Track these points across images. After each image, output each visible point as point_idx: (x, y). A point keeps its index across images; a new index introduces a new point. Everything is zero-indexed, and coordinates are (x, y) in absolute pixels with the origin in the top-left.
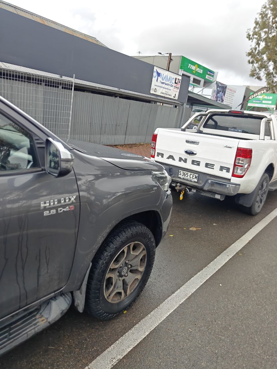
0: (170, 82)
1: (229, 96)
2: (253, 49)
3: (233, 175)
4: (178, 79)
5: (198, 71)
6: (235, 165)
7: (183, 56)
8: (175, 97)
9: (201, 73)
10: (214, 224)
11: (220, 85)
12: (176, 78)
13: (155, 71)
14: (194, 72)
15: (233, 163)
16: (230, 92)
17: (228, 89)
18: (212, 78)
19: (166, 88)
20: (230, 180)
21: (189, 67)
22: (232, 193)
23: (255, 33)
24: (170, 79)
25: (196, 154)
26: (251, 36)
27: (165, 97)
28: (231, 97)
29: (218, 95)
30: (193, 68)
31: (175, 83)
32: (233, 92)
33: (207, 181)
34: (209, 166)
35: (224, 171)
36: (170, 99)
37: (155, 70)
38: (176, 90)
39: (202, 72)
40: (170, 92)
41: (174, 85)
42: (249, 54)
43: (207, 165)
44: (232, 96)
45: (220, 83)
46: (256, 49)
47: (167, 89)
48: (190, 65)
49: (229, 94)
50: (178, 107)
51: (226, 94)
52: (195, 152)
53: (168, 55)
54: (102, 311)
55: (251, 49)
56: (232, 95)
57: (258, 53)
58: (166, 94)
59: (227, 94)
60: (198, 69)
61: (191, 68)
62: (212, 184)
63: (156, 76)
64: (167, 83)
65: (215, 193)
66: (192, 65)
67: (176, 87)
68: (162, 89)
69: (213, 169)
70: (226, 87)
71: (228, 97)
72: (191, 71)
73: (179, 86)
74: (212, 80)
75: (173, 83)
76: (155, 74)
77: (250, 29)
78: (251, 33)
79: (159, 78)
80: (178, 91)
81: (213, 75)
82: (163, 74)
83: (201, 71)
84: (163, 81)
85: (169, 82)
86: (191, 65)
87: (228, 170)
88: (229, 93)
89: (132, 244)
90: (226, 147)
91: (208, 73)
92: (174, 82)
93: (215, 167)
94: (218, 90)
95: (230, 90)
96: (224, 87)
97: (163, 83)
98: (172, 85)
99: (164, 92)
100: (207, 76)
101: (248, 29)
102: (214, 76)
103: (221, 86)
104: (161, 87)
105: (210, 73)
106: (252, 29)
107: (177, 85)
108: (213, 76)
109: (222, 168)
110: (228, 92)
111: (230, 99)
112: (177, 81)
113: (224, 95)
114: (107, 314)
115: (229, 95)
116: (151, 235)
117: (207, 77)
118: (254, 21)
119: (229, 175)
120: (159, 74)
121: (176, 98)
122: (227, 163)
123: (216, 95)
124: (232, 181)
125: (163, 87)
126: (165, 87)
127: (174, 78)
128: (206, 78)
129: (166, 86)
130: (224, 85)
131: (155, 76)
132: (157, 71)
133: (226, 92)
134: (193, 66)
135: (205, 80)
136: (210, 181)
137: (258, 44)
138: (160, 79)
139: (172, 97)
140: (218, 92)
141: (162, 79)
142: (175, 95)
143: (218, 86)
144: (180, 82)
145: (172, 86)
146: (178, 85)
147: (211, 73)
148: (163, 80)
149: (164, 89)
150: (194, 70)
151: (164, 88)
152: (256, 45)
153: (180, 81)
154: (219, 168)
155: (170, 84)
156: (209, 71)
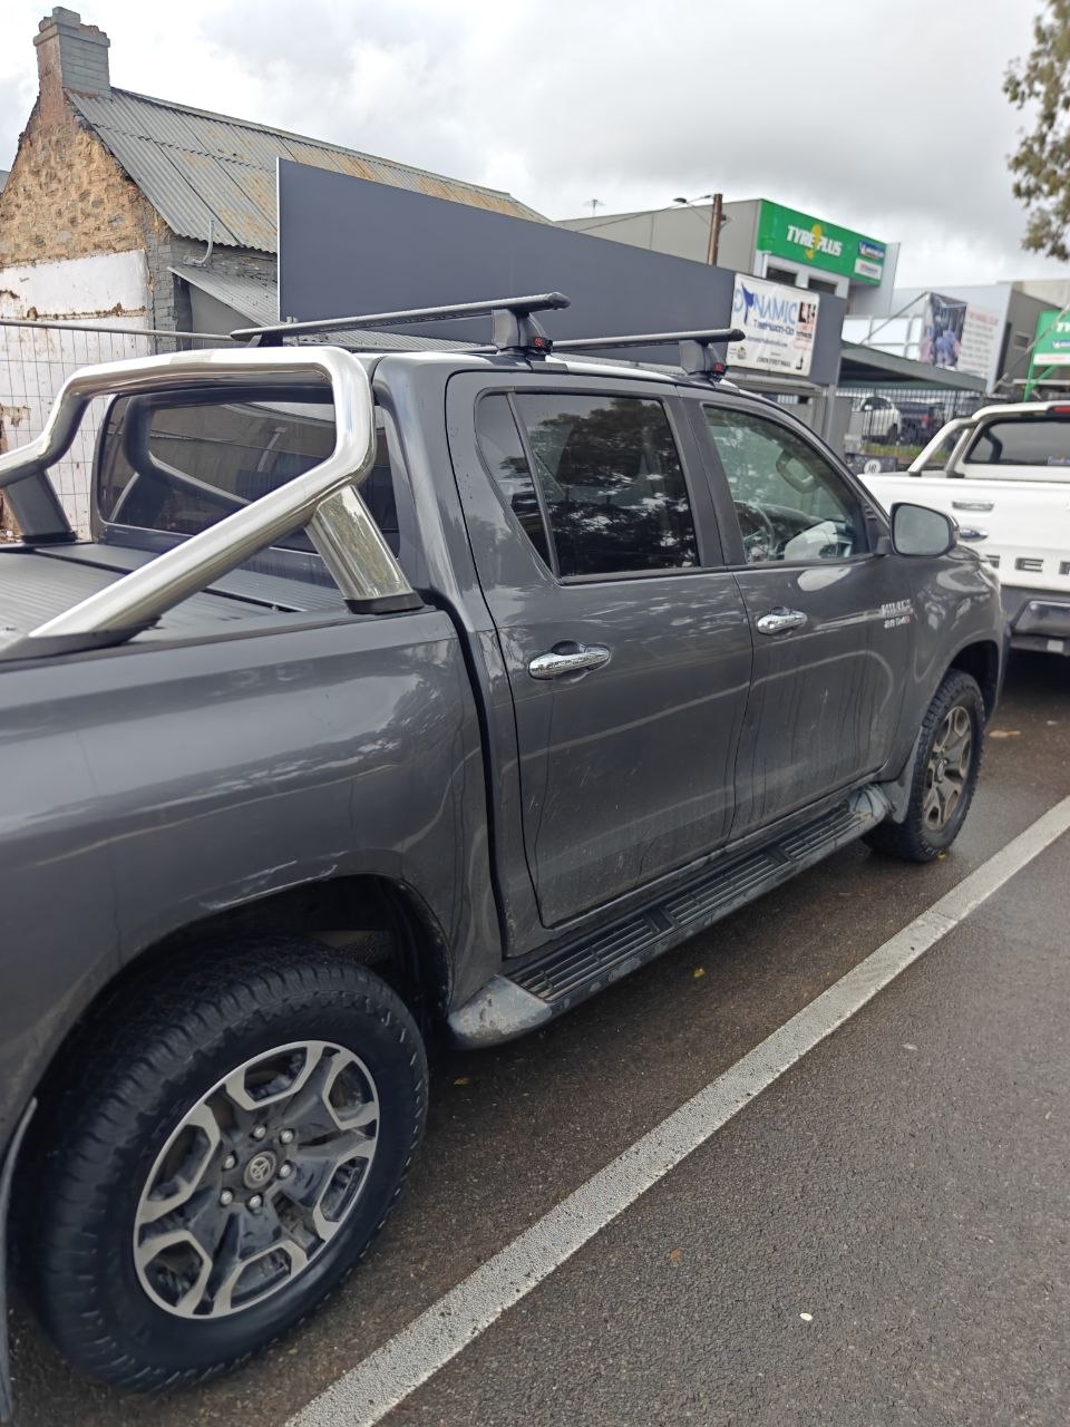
0: (785, 321)
1: (976, 342)
2: (1029, 142)
4: (809, 306)
5: (824, 250)
7: (764, 201)
8: (799, 368)
9: (838, 254)
11: (944, 305)
12: (802, 305)
13: (738, 291)
14: (810, 254)
16: (978, 327)
17: (972, 315)
18: (878, 267)
19: (772, 342)
21: (789, 238)
23: (1036, 73)
24: (781, 311)
25: (985, 537)
26: (1024, 87)
27: (769, 373)
28: (981, 342)
29: (939, 340)
30: (805, 238)
31: (801, 319)
32: (988, 326)
33: (1026, 605)
34: (1026, 567)
36: (787, 376)
37: (738, 286)
38: (802, 343)
39: (839, 250)
40: (785, 354)
41: (798, 326)
42: (1018, 163)
43: (1021, 564)
44: (984, 339)
45: (944, 298)
46: (1042, 139)
47: (778, 344)
48: (792, 228)
49: (978, 334)
50: (811, 401)
51: (965, 336)
52: (983, 533)
53: (710, 202)
55: (1024, 144)
56: (986, 336)
57: (1052, 152)
58: (775, 362)
59: (970, 332)
60: (825, 240)
61: (796, 241)
63: (741, 307)
64: (776, 322)
65: (1045, 636)
66: (800, 227)
67: (805, 335)
68: (761, 345)
69: (1040, 571)
70: (965, 309)
71: (975, 346)
72: (796, 252)
73: (811, 328)
74: (877, 276)
75: (793, 323)
76: (739, 300)
77: (1018, 59)
78: (1021, 74)
79: (751, 309)
80: (811, 345)
81: (881, 255)
82: (763, 298)
83: (835, 248)
84: (763, 321)
85: (782, 319)
86: (797, 230)
88: (973, 329)
91: (863, 251)
92: (795, 316)
93: (1044, 566)
95: (982, 318)
96: (956, 310)
97: (763, 326)
98: (792, 326)
99: (767, 355)
100: (859, 263)
101: (1011, 62)
102: (887, 262)
103: (945, 309)
104: (758, 340)
105: (869, 250)
106: (1026, 59)
107: (805, 328)
108: (881, 261)
110: (971, 325)
111: (978, 350)
112: (805, 314)
113: (959, 339)
115: (973, 337)
117: (859, 266)
118: (1031, 30)
120: (750, 299)
121: (805, 371)
123: (931, 343)
125: (765, 337)
126: (770, 339)
127: (795, 305)
128: (858, 269)
129: (774, 336)
130: (958, 302)
131: (738, 306)
132: (745, 290)
133: (966, 327)
134: (805, 232)
135: (852, 280)
136: (1034, 606)
137: (1049, 117)
138: (754, 313)
139: (792, 370)
140: (938, 332)
141: (761, 312)
142: (802, 361)
143: (937, 311)
144: (813, 315)
145: (790, 332)
146: (809, 326)
147: (875, 250)
148: (762, 314)
149: (768, 346)
150: (809, 249)
151: (767, 342)
152: (1040, 126)
153: (816, 312)
154: (1058, 567)
155: (785, 326)
156: (864, 243)
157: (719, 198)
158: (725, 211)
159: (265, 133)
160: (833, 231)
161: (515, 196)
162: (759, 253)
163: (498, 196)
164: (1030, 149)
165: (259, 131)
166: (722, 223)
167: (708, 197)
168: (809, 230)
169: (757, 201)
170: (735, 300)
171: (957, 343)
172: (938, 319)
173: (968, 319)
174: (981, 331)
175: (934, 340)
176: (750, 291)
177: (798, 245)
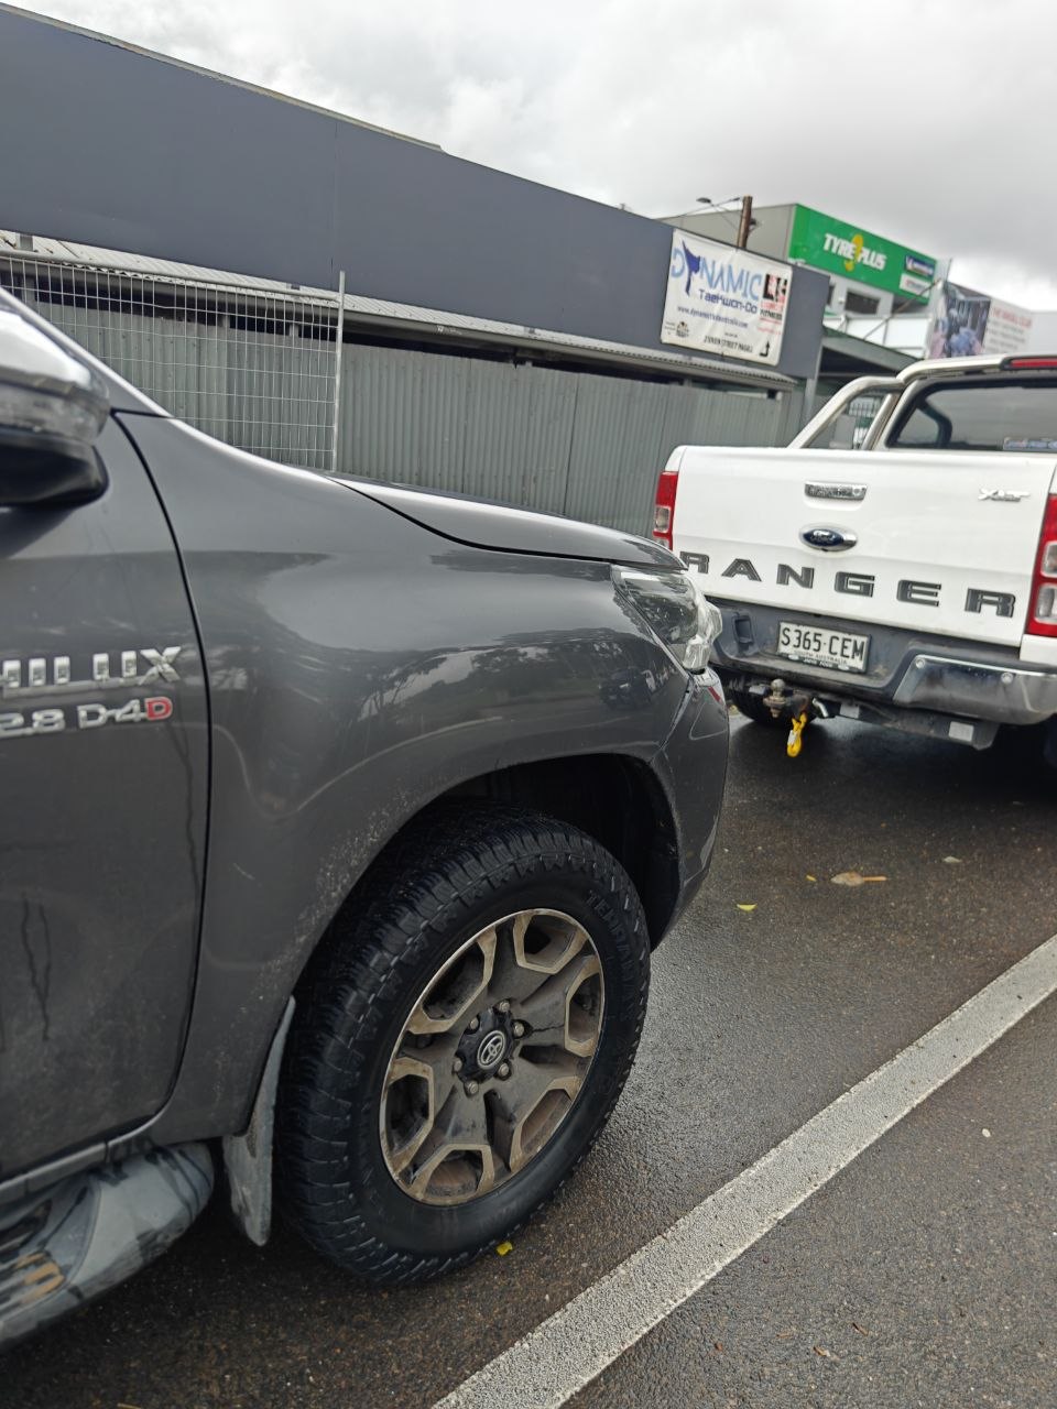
0: (745, 295)
3: (1032, 628)
4: (779, 280)
5: (865, 262)
6: (1038, 580)
7: (799, 206)
8: (766, 355)
9: (881, 267)
10: (949, 859)
11: (961, 297)
12: (768, 277)
13: (677, 251)
14: (850, 266)
15: (1030, 571)
16: (1005, 327)
17: (998, 312)
18: (926, 284)
19: (726, 320)
20: (1015, 650)
21: (826, 247)
22: (1029, 707)
24: (741, 282)
25: (851, 544)
27: (723, 358)
28: (1009, 345)
29: (955, 338)
30: (845, 248)
31: (767, 295)
32: (1018, 326)
33: (908, 661)
34: (914, 596)
35: (989, 611)
36: (748, 363)
37: (677, 245)
38: (769, 324)
39: (883, 263)
40: (743, 336)
41: (762, 303)
43: (906, 590)
44: (1013, 342)
45: (960, 288)
47: (733, 322)
48: (829, 237)
49: (1004, 335)
50: (779, 396)
51: (988, 336)
52: (847, 537)
53: (739, 206)
54: (377, 1242)
56: (1016, 339)
58: (730, 344)
59: (994, 332)
60: (866, 251)
61: (834, 250)
62: (934, 675)
63: (682, 271)
64: (731, 295)
65: (945, 714)
66: (839, 237)
67: (772, 315)
68: (710, 322)
69: (936, 604)
70: (988, 305)
71: (1000, 348)
72: (835, 264)
73: (781, 307)
74: (925, 294)
75: (756, 298)
76: (678, 262)
79: (696, 276)
80: (780, 328)
81: (930, 271)
82: (714, 263)
83: (878, 261)
84: (713, 292)
85: (740, 291)
86: (835, 239)
87: (1005, 604)
88: (1000, 329)
89: (522, 919)
90: (995, 498)
91: (910, 265)
92: (759, 290)
93: (942, 596)
94: (951, 319)
95: (1007, 316)
96: (977, 305)
97: (713, 298)
98: (754, 303)
99: (718, 335)
100: (905, 278)
102: (936, 275)
103: (963, 302)
104: (705, 315)
105: (916, 265)
107: (772, 306)
108: (929, 278)
109: (975, 600)
110: (996, 323)
112: (772, 289)
113: (981, 337)
114: (401, 1256)
115: (1000, 338)
116: (618, 880)
117: (906, 282)
119: (1009, 630)
120: (694, 263)
121: (773, 358)
122: (998, 575)
123: (943, 341)
124: (1025, 656)
125: (715, 313)
126: (723, 315)
127: (758, 277)
128: (902, 286)
129: (728, 312)
130: (980, 295)
131: (677, 270)
132: (687, 252)
133: (989, 326)
134: (844, 242)
135: (896, 295)
136: (921, 662)
138: (699, 281)
139: (754, 356)
140: (953, 328)
141: (710, 280)
142: (768, 346)
143: (951, 302)
144: (784, 291)
145: (752, 309)
146: (779, 304)
148: (711, 283)
149: (721, 325)
150: (848, 260)
151: (718, 318)
153: (788, 288)
154: (963, 598)
155: (744, 302)
156: (911, 257)
157: (748, 201)
158: (755, 216)
160: (873, 242)
166: (751, 227)
167: (737, 199)
168: (850, 240)
169: (791, 205)
170: (673, 262)
171: (978, 344)
172: (954, 312)
173: (992, 316)
174: (1010, 332)
175: (948, 337)
176: (695, 252)
177: (836, 255)
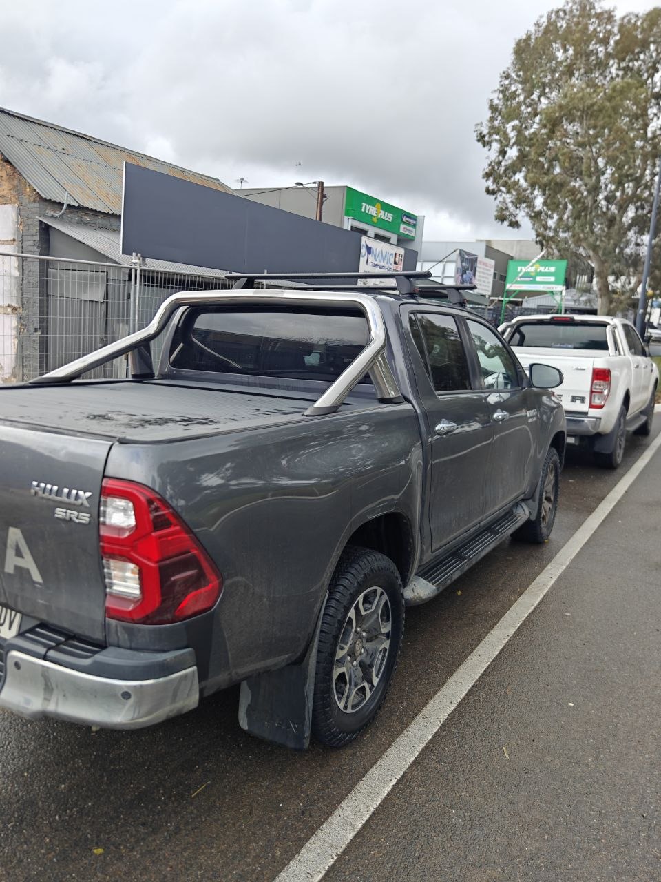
1: (483, 277)
2: (493, 164)
3: (591, 406)
5: (382, 217)
6: (592, 392)
7: (348, 187)
9: (390, 221)
10: (571, 481)
11: (466, 257)
13: (363, 246)
14: (375, 220)
15: (589, 389)
16: (484, 269)
17: (480, 262)
18: (413, 230)
20: (587, 413)
21: (363, 210)
22: (591, 429)
23: (494, 130)
24: (385, 256)
26: (487, 138)
28: (486, 278)
29: (465, 276)
30: (372, 210)
31: (395, 263)
32: (488, 268)
35: (578, 402)
37: (363, 243)
39: (391, 218)
42: (487, 176)
44: (486, 276)
45: (466, 252)
46: (499, 163)
48: (364, 204)
49: (483, 273)
51: (477, 274)
55: (490, 165)
56: (486, 274)
57: (505, 170)
59: (479, 272)
60: (383, 212)
61: (367, 212)
63: (365, 254)
64: (382, 264)
66: (369, 204)
70: (476, 258)
71: (482, 279)
72: (368, 219)
74: (413, 235)
75: (391, 264)
76: (364, 250)
77: (482, 123)
78: (485, 131)
79: (370, 256)
81: (415, 222)
82: (376, 250)
83: (389, 217)
84: (376, 263)
85: (386, 262)
86: (367, 205)
87: (583, 400)
88: (481, 270)
90: (577, 369)
91: (404, 220)
92: (392, 261)
93: (563, 398)
94: (463, 267)
95: (484, 264)
96: (472, 259)
97: (375, 266)
98: (391, 266)
100: (402, 226)
101: (477, 125)
102: (417, 226)
103: (467, 259)
105: (407, 219)
106: (486, 122)
108: (414, 226)
109: (574, 399)
110: (480, 268)
111: (484, 282)
113: (474, 275)
115: (481, 274)
117: (402, 228)
118: (487, 106)
119: (584, 407)
120: (369, 250)
122: (580, 391)
123: (460, 277)
124: (589, 415)
127: (392, 254)
128: (402, 230)
130: (473, 255)
131: (363, 254)
132: (366, 245)
133: (477, 269)
134: (372, 207)
135: (398, 236)
137: (503, 153)
138: (371, 258)
140: (464, 272)
141: (375, 257)
147: (411, 219)
148: (375, 259)
150: (374, 217)
152: (498, 156)
154: (570, 399)
155: (387, 266)
156: (405, 215)
157: (321, 184)
158: (325, 192)
159: (78, 136)
160: (387, 207)
161: (222, 181)
162: (346, 218)
163: (212, 180)
164: (493, 168)
165: (74, 135)
166: (324, 199)
167: (315, 183)
168: (374, 206)
169: (344, 187)
170: (362, 251)
171: (473, 278)
172: (464, 264)
173: (478, 265)
174: (485, 271)
175: (462, 276)
176: (370, 246)
177: (367, 214)
